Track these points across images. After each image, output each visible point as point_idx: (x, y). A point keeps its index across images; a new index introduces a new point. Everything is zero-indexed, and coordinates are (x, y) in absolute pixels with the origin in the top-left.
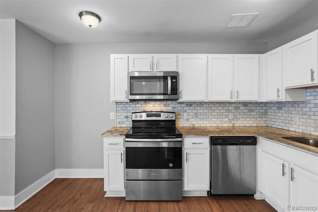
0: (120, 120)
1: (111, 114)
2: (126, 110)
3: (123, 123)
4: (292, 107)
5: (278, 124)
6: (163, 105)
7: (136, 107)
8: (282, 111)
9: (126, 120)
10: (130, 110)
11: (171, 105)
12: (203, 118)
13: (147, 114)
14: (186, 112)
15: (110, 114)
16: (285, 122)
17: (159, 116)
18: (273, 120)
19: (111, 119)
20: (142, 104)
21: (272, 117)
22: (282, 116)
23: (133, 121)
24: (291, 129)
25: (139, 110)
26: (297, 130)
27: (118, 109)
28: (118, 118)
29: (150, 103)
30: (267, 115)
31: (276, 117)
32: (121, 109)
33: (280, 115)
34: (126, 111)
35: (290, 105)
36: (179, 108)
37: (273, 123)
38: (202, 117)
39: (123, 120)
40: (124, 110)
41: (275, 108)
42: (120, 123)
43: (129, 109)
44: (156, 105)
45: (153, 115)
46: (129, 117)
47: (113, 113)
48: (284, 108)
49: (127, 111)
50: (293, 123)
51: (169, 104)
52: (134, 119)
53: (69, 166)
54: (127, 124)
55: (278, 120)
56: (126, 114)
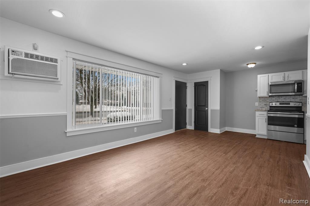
2: (265, 101)
3: (264, 108)
6: (292, 98)
7: (272, 99)
9: (265, 106)
13: (280, 103)
15: (255, 103)
17: (289, 104)
23: (270, 107)
25: (274, 101)
27: (260, 101)
28: (260, 105)
32: (262, 101)
39: (263, 106)
42: (261, 108)
43: (267, 100)
45: (285, 104)
46: (267, 105)
47: (257, 103)
52: (271, 105)
53: (232, 126)
54: (266, 108)
56: (265, 103)
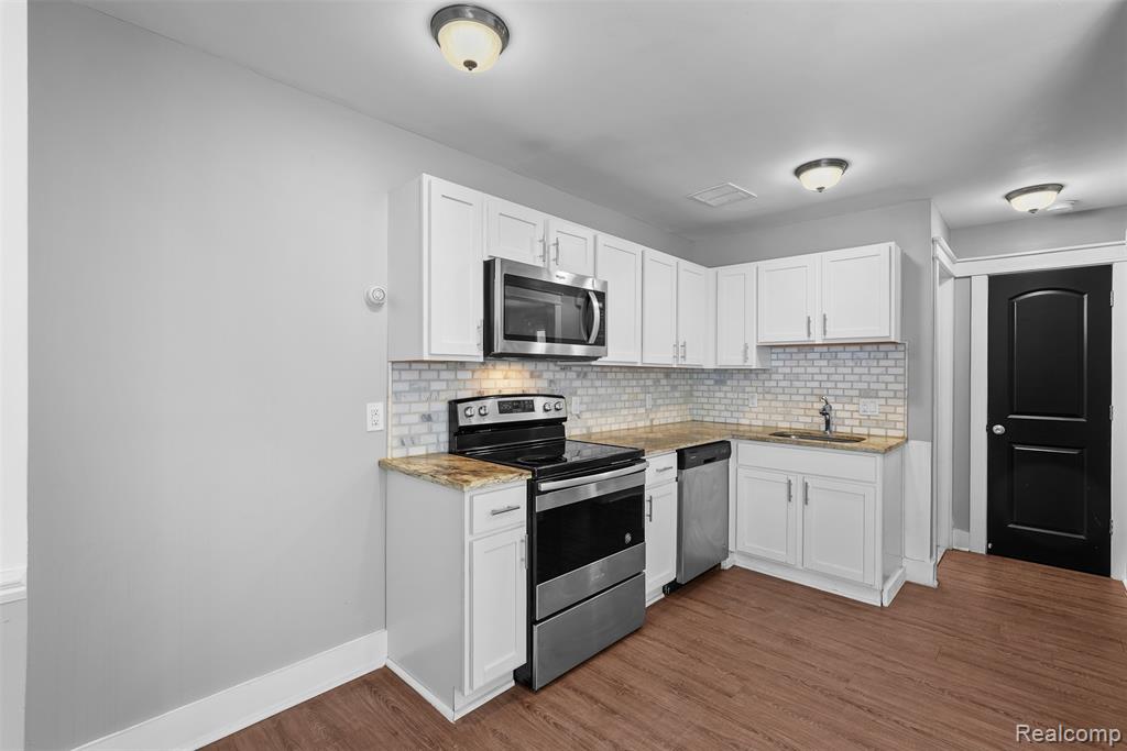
0: (405, 431)
1: (371, 407)
2: (425, 390)
3: (416, 441)
4: (745, 379)
5: (717, 413)
6: (527, 375)
7: (456, 379)
8: (724, 388)
9: (424, 428)
10: (438, 392)
11: (546, 375)
12: (607, 409)
13: (499, 402)
14: (575, 394)
16: (732, 408)
17: (530, 407)
18: (706, 406)
19: (370, 428)
20: (473, 371)
21: (703, 400)
22: (726, 398)
24: (743, 421)
25: (465, 389)
26: (754, 422)
27: (397, 388)
28: (396, 426)
29: (497, 367)
30: (692, 395)
31: (711, 400)
32: (407, 389)
33: (722, 395)
34: (425, 395)
35: (742, 376)
36: (563, 384)
37: (704, 413)
38: (604, 406)
39: (415, 430)
40: (419, 390)
41: (712, 382)
42: (403, 444)
44: (512, 374)
45: (517, 407)
46: (434, 417)
47: (380, 406)
48: (729, 382)
49: (428, 394)
50: (747, 409)
51: (542, 371)
52: (463, 419)
54: (427, 445)
55: (717, 407)
56: (424, 408)
